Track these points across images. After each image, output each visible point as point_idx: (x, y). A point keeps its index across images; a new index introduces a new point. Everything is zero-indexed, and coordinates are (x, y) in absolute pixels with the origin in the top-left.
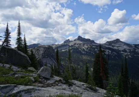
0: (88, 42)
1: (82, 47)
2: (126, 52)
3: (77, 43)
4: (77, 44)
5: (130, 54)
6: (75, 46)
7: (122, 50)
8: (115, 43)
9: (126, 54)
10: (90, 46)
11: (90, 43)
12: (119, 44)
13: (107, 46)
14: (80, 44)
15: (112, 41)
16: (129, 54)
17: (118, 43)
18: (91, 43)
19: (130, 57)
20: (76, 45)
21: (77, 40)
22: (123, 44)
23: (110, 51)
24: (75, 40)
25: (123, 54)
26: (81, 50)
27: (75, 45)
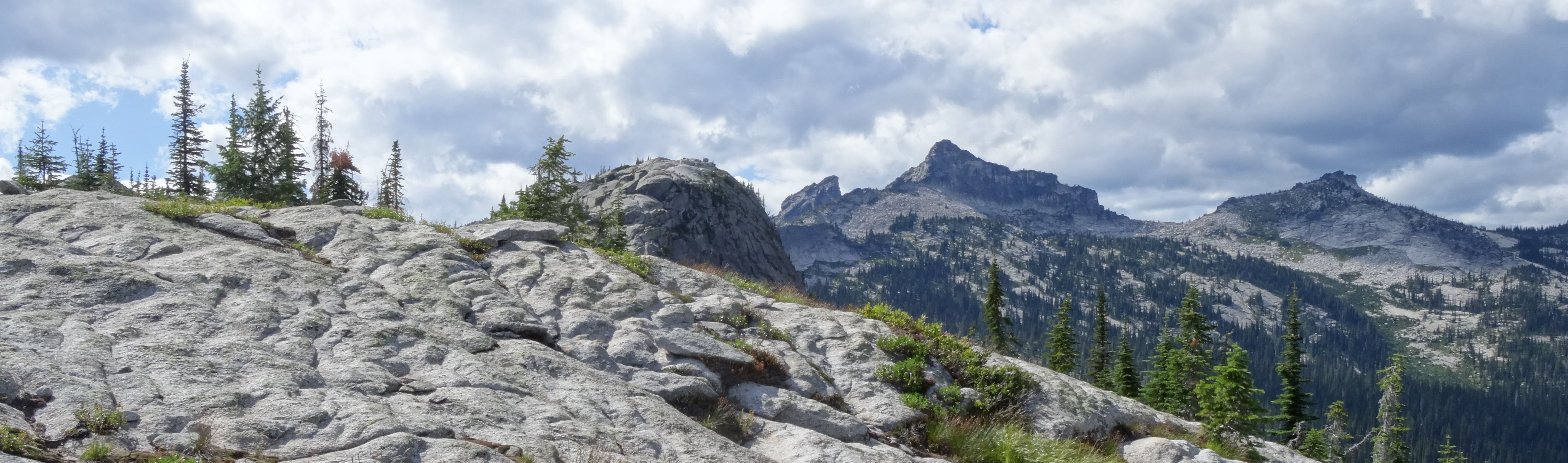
0: (1027, 204)
1: (983, 254)
2: (1437, 303)
3: (924, 215)
4: (930, 226)
5: (1485, 321)
6: (904, 248)
7: (1392, 289)
8: (1314, 217)
9: (1437, 323)
10: (1062, 245)
11: (1060, 218)
12: (1349, 226)
13: (1232, 249)
14: (959, 225)
15: (1283, 196)
16: (1473, 321)
17: (1346, 217)
18: (1068, 218)
19: (1489, 353)
20: (919, 230)
21: (926, 181)
22: (1396, 229)
23: (1272, 300)
24: (900, 185)
25: (1407, 322)
26: (974, 287)
27: (907, 236)
